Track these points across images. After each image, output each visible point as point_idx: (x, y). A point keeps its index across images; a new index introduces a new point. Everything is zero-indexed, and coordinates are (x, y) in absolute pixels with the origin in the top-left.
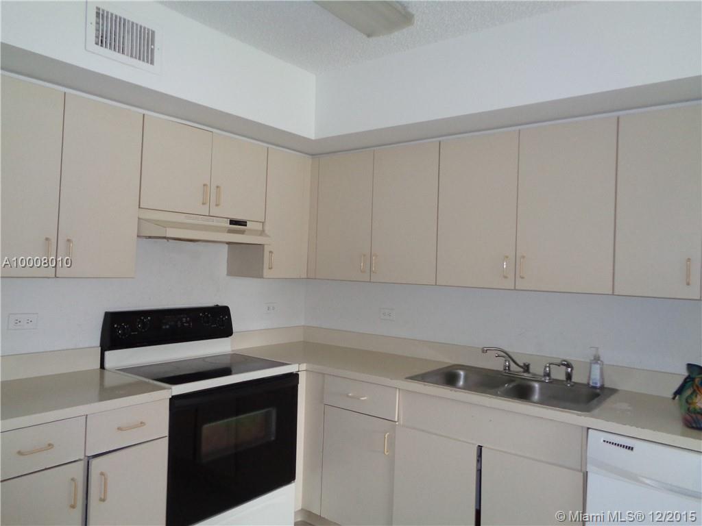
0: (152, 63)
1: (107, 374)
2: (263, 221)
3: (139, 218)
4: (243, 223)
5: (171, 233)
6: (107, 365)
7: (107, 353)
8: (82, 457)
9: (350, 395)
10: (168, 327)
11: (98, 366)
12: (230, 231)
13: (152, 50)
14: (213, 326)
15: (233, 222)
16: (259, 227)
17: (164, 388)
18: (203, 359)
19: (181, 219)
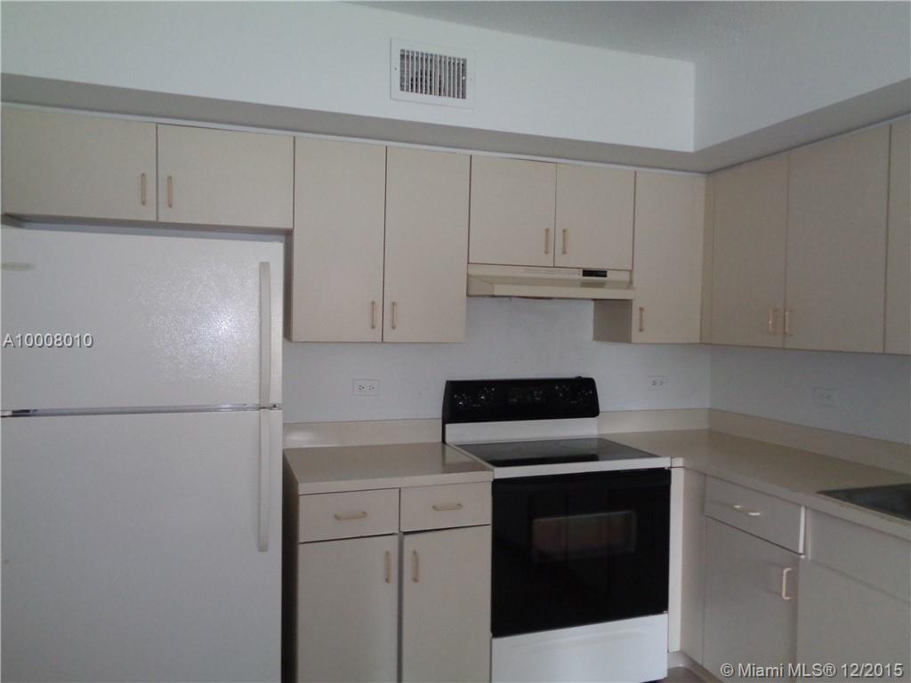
0: (464, 97)
1: (447, 448)
2: (630, 268)
3: (468, 275)
4: (602, 274)
5: (500, 290)
6: (448, 440)
7: (447, 426)
8: (397, 531)
9: (738, 507)
10: (515, 400)
11: (440, 440)
12: (584, 285)
13: (464, 82)
14: (572, 402)
15: (587, 273)
16: (625, 277)
17: (489, 470)
18: (557, 442)
19: (519, 272)
